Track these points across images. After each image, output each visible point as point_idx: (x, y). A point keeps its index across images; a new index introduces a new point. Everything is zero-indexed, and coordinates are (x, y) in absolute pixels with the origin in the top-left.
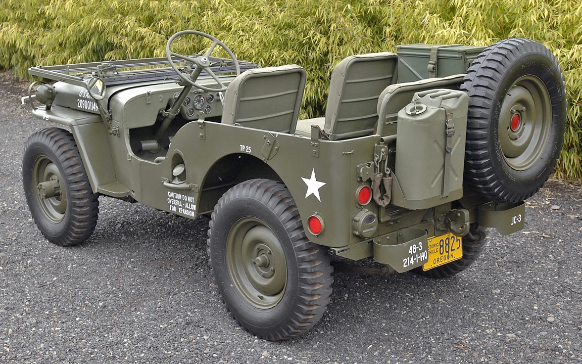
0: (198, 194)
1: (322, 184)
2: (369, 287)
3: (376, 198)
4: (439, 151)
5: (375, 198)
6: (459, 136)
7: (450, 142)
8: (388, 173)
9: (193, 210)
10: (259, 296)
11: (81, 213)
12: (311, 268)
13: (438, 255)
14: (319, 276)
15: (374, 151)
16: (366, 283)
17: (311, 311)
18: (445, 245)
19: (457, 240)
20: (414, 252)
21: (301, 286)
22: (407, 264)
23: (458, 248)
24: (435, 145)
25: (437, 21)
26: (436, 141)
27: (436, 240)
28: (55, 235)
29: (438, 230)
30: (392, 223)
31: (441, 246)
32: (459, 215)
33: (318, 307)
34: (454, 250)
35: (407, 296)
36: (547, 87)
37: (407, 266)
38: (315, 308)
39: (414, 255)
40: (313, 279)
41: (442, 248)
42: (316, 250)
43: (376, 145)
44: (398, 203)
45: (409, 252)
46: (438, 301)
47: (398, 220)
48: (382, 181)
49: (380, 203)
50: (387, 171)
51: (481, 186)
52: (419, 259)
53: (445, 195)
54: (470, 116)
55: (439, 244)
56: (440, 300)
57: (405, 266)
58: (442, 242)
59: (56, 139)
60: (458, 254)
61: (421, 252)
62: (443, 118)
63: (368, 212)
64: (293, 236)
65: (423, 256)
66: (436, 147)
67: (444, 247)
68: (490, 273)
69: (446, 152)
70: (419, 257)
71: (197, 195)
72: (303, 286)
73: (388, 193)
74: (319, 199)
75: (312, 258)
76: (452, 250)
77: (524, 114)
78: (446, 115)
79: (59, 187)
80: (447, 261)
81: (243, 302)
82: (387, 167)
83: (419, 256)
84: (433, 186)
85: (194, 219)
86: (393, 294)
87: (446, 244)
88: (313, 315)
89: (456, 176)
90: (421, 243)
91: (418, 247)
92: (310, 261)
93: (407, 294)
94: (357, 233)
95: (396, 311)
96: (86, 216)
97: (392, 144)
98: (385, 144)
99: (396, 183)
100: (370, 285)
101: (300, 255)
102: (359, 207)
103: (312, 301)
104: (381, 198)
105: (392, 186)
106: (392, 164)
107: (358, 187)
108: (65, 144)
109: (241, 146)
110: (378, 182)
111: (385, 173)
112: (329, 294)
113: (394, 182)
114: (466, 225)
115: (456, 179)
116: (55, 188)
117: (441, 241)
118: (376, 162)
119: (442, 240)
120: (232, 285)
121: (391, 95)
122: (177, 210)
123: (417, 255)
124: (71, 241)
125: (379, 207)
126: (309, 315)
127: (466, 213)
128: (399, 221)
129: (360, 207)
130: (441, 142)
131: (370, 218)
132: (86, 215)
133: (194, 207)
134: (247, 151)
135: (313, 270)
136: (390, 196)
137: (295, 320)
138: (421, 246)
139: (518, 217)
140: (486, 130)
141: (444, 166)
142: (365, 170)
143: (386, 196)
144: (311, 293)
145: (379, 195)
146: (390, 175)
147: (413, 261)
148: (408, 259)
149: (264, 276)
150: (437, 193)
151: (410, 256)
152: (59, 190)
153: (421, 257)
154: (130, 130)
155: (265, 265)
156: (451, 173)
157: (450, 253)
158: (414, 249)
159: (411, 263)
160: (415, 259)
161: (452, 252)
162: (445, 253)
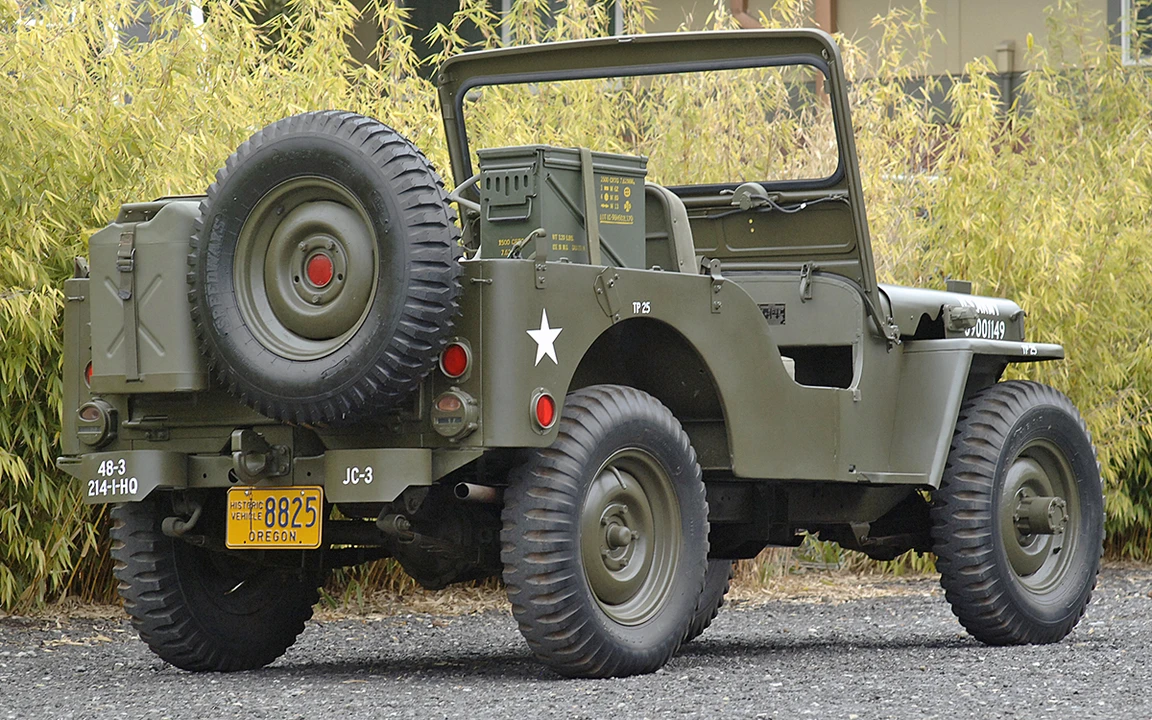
6: (159, 276)
18: (276, 512)
19: (308, 510)
20: (110, 475)
23: (307, 526)
24: (107, 284)
26: (107, 278)
27: (260, 496)
31: (268, 512)
34: (299, 526)
37: (93, 494)
39: (109, 480)
41: (270, 515)
45: (100, 471)
52: (118, 489)
55: (264, 506)
57: (91, 494)
58: (270, 503)
61: (124, 477)
65: (126, 486)
66: (110, 289)
67: (275, 514)
70: (118, 486)
76: (293, 526)
78: (121, 237)
80: (281, 544)
83: (118, 483)
84: (111, 355)
87: (281, 511)
89: (164, 347)
90: (121, 460)
91: (116, 468)
115: (164, 354)
117: (268, 500)
119: (271, 500)
123: (114, 481)
131: (93, 412)
138: (122, 467)
147: (105, 491)
148: (97, 482)
150: (119, 370)
151: (101, 478)
153: (122, 486)
156: (147, 338)
157: (288, 530)
158: (109, 467)
159: (101, 490)
160: (109, 487)
161: (296, 530)
162: (276, 528)
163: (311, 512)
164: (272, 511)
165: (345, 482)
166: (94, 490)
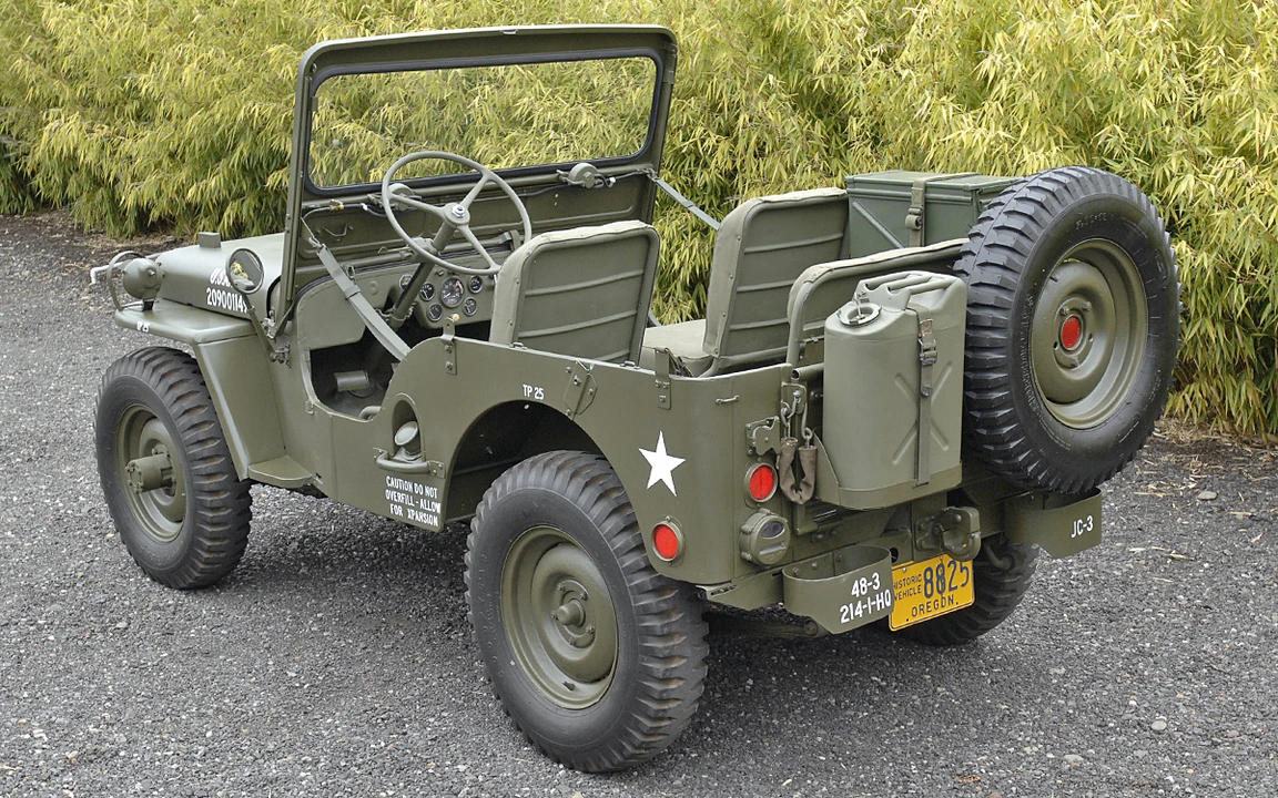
0: (444, 481)
1: (678, 461)
2: (799, 664)
3: (786, 487)
4: (907, 395)
5: (782, 487)
6: (949, 363)
7: (929, 377)
8: (809, 438)
9: (435, 514)
10: (566, 684)
11: (215, 520)
12: (662, 627)
13: (921, 599)
14: (677, 642)
15: (781, 395)
16: (793, 658)
17: (664, 710)
18: (935, 579)
19: (962, 569)
20: (863, 593)
21: (643, 661)
22: (848, 616)
23: (963, 585)
24: (898, 384)
25: (948, 112)
26: (899, 375)
27: (917, 569)
28: (162, 567)
29: (920, 549)
30: (820, 536)
31: (927, 581)
32: (959, 517)
33: (679, 702)
34: (956, 588)
35: (872, 681)
36: (1136, 261)
37: (848, 620)
38: (672, 705)
39: (863, 599)
40: (666, 648)
41: (929, 585)
42: (672, 590)
43: (783, 384)
44: (831, 496)
45: (853, 593)
46: (935, 691)
47: (832, 530)
48: (797, 454)
49: (794, 497)
50: (807, 434)
51: (1000, 462)
52: (874, 607)
53: (921, 480)
54: (972, 324)
55: (922, 577)
56: (939, 689)
57: (843, 621)
58: (929, 573)
59: (163, 370)
60: (965, 597)
61: (878, 591)
62: (912, 329)
63: (768, 515)
64: (627, 564)
65: (882, 600)
66: (901, 388)
67: (936, 582)
68: (1050, 634)
69: (921, 396)
70: (874, 603)
71: (443, 483)
72: (648, 662)
73: (809, 477)
74: (673, 491)
75: (664, 606)
76: (951, 589)
77: (1090, 317)
78: (919, 325)
79: (171, 468)
80: (942, 611)
81: (536, 696)
82: (807, 426)
83: (874, 599)
84: (895, 462)
85: (437, 531)
86: (844, 679)
87: (939, 578)
88: (670, 718)
89: (946, 441)
90: (876, 574)
91: (870, 584)
92: (661, 614)
93: (874, 678)
94: (748, 556)
95: (848, 713)
96: (226, 528)
97: (816, 381)
98: (801, 382)
99: (823, 457)
100: (801, 661)
101: (641, 600)
102: (751, 505)
103: (666, 691)
104: (796, 488)
105: (815, 463)
106: (816, 421)
107: (750, 465)
108: (181, 381)
109: (525, 386)
110: (788, 457)
111: (802, 438)
112: (700, 677)
113: (820, 457)
114: (973, 538)
115: (946, 448)
116: (162, 470)
117: (926, 570)
118: (783, 418)
119: (929, 569)
120: (512, 663)
121: (812, 285)
122: (405, 513)
123: (869, 599)
124: (196, 578)
125: (792, 505)
126: (662, 719)
127: (973, 514)
128: (834, 532)
129: (756, 506)
130: (911, 377)
131: (774, 527)
132: (226, 524)
133: (438, 507)
134: (536, 397)
135: (666, 630)
136: (812, 483)
137: (634, 729)
138: (877, 581)
139: (1086, 521)
140: (1001, 351)
141: (917, 424)
142: (762, 433)
143: (806, 484)
144: (664, 675)
145: (791, 481)
146: (812, 442)
147: (861, 612)
148: (851, 606)
149: (575, 644)
150: (905, 476)
151: (855, 600)
152: (170, 473)
153: (878, 602)
154: (313, 352)
155: (577, 622)
156: (933, 434)
157: (947, 594)
158: (862, 586)
159: (856, 614)
160: (865, 606)
161: (952, 592)
162: (936, 595)
163: (965, 571)
164: (931, 581)
165: (1073, 536)
166: (849, 614)
